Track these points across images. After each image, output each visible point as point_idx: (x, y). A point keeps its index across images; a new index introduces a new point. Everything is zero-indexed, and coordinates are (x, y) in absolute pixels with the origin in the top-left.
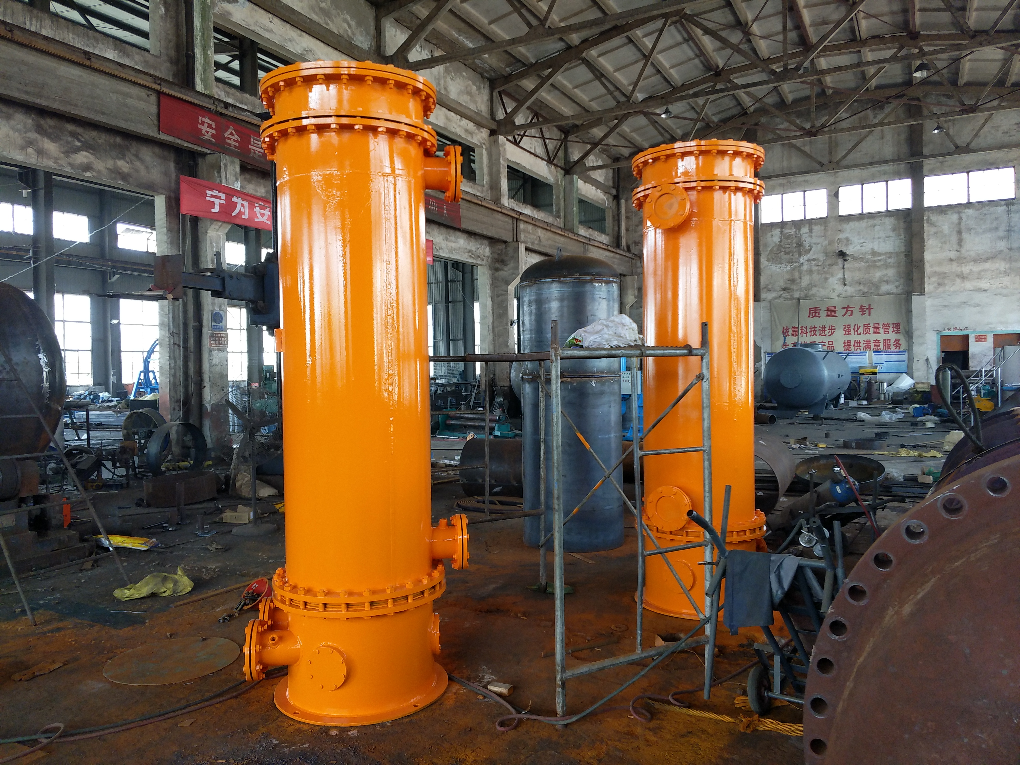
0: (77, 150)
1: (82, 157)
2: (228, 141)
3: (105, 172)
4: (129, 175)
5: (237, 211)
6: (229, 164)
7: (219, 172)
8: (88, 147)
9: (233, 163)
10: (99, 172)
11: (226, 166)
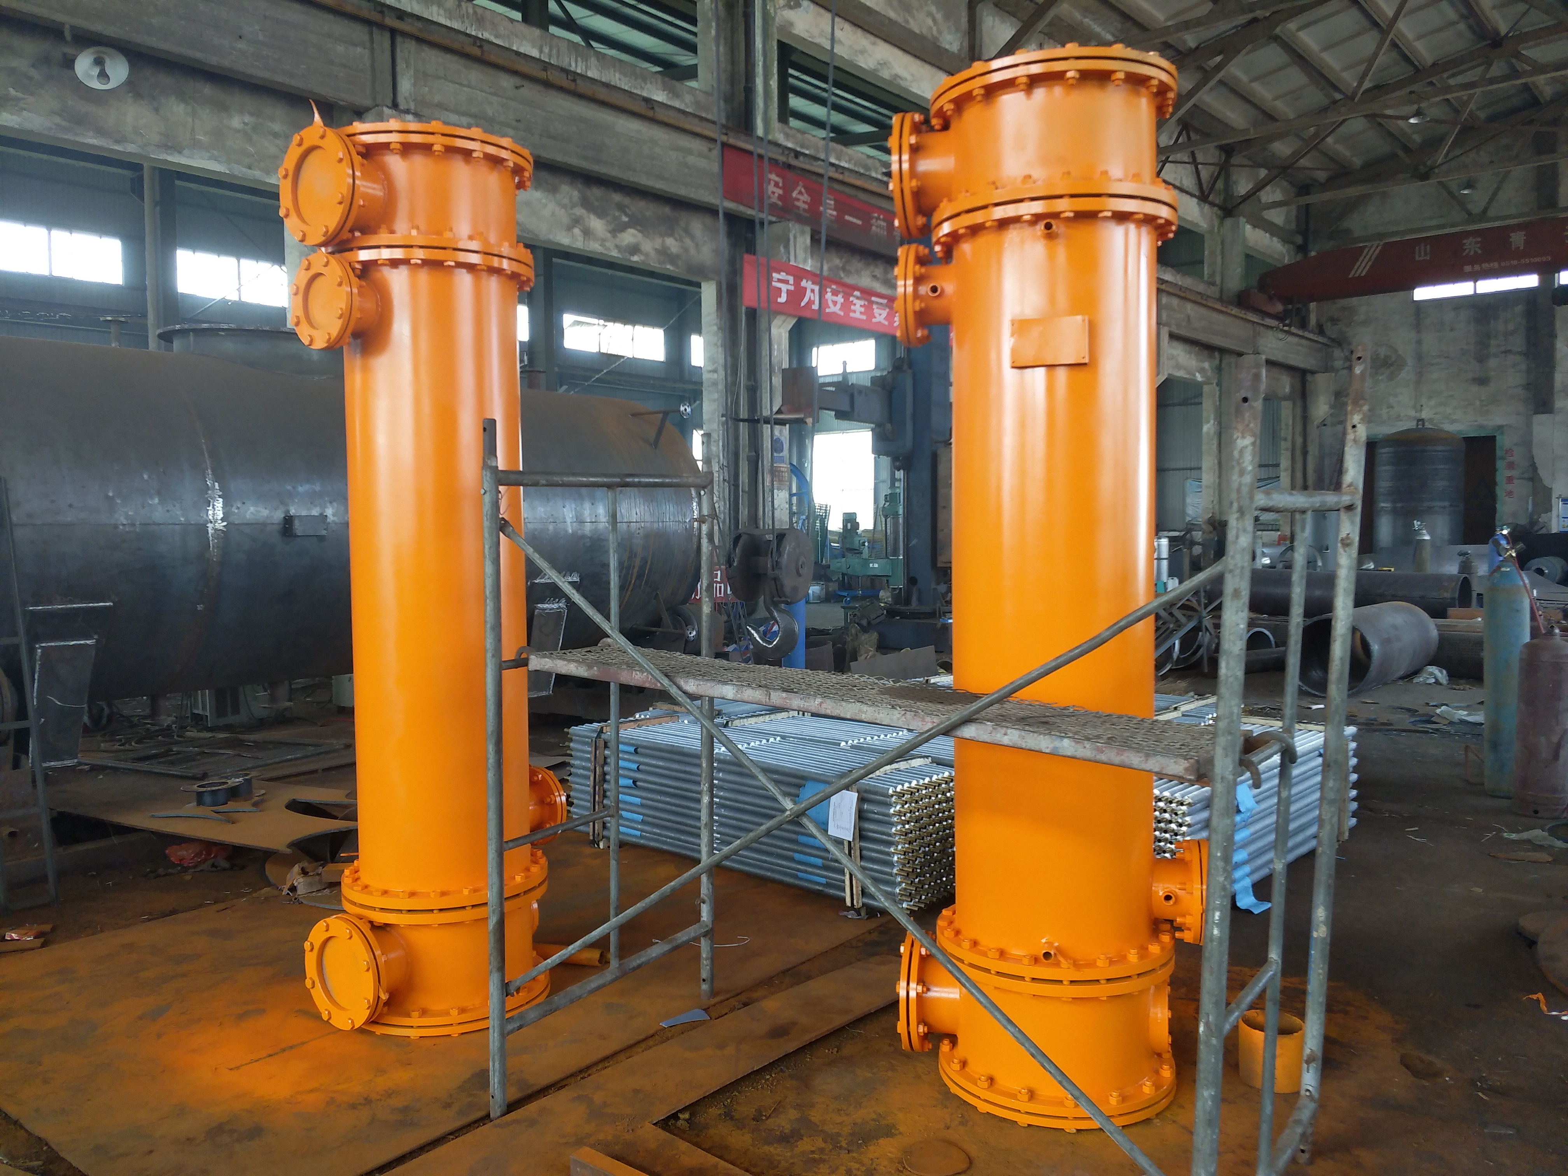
0: (623, 228)
1: (630, 236)
2: (797, 203)
3: (653, 254)
4: (678, 256)
5: (806, 300)
6: (798, 235)
7: (787, 247)
8: (636, 222)
9: (803, 233)
10: (647, 255)
11: (795, 238)
